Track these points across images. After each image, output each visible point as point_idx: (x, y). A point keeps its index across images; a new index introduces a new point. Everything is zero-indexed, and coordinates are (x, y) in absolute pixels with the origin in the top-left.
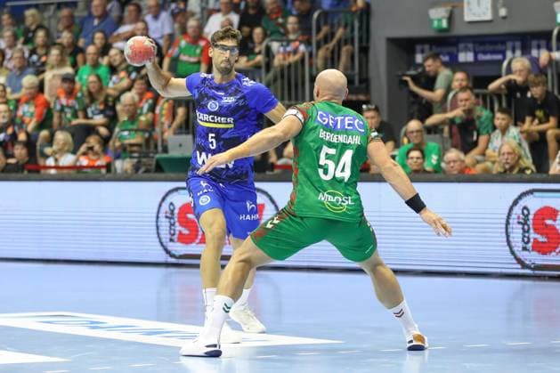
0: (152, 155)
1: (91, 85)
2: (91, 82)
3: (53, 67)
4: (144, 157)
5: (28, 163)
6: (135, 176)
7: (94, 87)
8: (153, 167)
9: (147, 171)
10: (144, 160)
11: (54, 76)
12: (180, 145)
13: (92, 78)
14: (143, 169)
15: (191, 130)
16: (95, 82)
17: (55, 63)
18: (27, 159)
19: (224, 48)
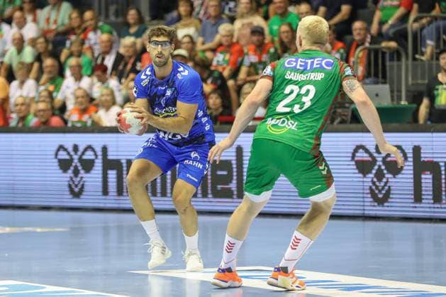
0: (347, 105)
1: (284, 36)
2: (284, 32)
3: (242, 16)
4: (340, 108)
5: (221, 114)
6: (331, 126)
7: (287, 37)
8: (349, 117)
9: (343, 122)
10: (339, 110)
11: (243, 25)
12: (377, 95)
13: (285, 28)
14: (339, 120)
15: (388, 80)
16: (287, 32)
17: (245, 11)
18: (221, 110)
19: (157, 43)
